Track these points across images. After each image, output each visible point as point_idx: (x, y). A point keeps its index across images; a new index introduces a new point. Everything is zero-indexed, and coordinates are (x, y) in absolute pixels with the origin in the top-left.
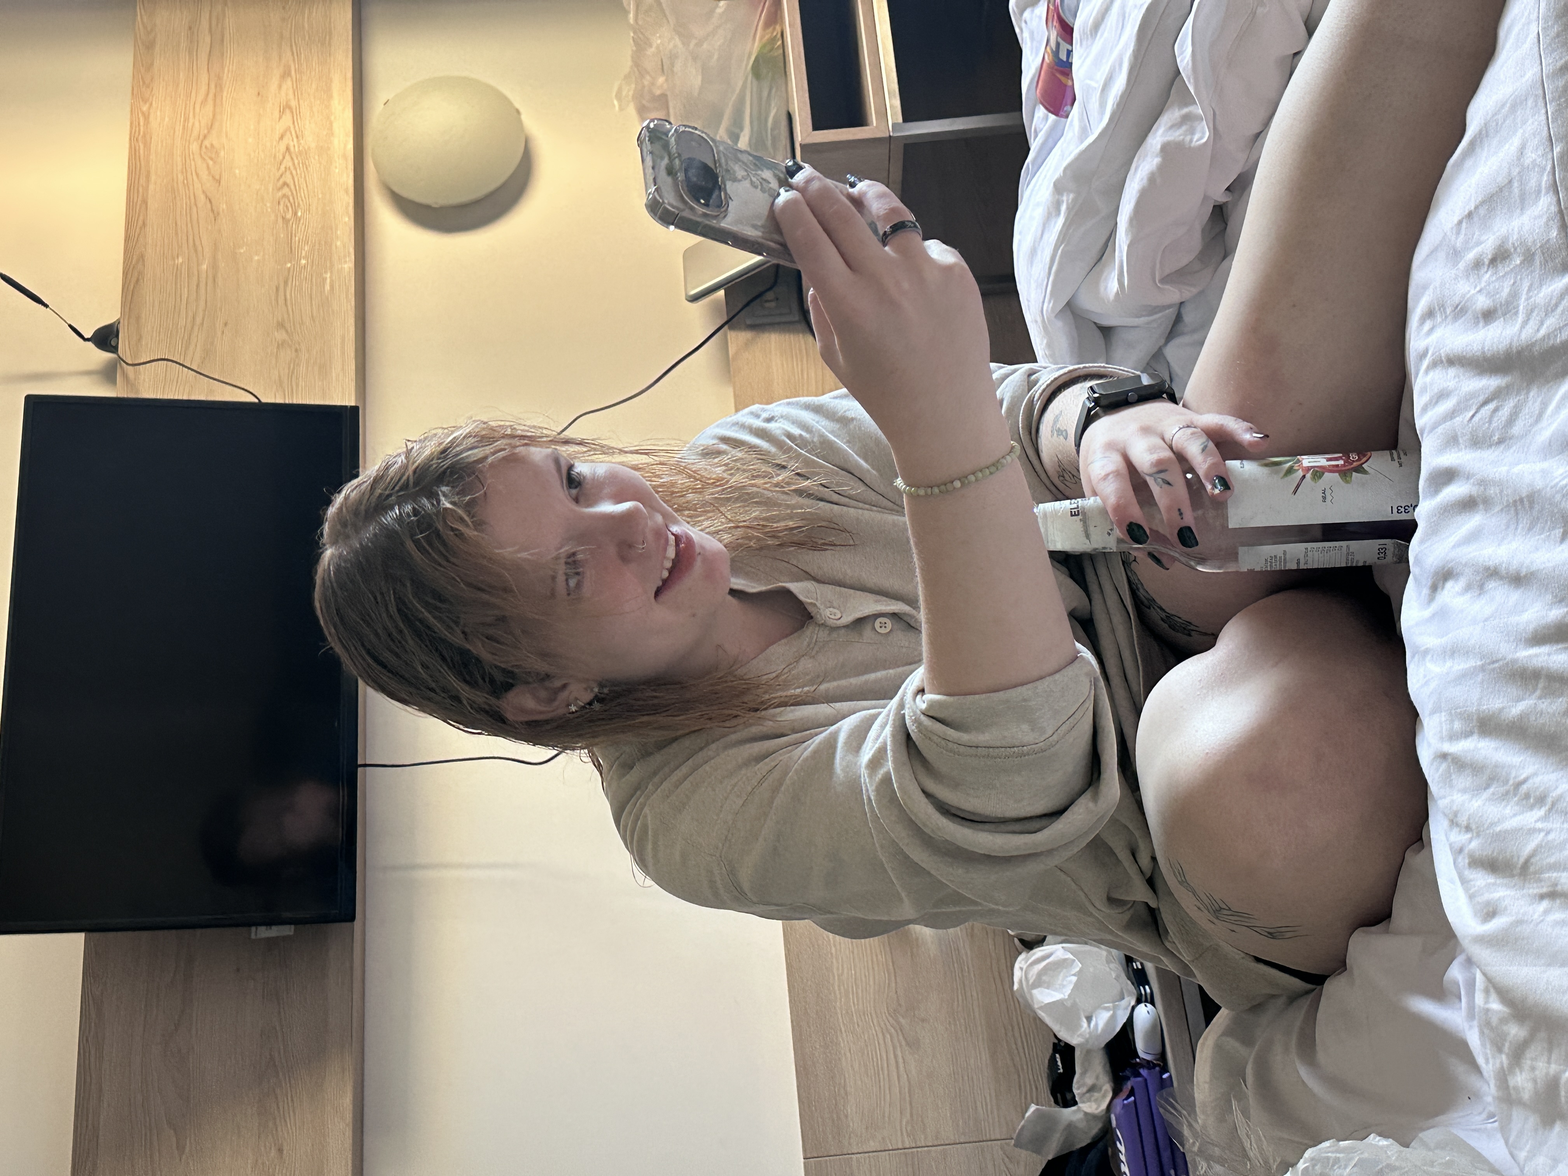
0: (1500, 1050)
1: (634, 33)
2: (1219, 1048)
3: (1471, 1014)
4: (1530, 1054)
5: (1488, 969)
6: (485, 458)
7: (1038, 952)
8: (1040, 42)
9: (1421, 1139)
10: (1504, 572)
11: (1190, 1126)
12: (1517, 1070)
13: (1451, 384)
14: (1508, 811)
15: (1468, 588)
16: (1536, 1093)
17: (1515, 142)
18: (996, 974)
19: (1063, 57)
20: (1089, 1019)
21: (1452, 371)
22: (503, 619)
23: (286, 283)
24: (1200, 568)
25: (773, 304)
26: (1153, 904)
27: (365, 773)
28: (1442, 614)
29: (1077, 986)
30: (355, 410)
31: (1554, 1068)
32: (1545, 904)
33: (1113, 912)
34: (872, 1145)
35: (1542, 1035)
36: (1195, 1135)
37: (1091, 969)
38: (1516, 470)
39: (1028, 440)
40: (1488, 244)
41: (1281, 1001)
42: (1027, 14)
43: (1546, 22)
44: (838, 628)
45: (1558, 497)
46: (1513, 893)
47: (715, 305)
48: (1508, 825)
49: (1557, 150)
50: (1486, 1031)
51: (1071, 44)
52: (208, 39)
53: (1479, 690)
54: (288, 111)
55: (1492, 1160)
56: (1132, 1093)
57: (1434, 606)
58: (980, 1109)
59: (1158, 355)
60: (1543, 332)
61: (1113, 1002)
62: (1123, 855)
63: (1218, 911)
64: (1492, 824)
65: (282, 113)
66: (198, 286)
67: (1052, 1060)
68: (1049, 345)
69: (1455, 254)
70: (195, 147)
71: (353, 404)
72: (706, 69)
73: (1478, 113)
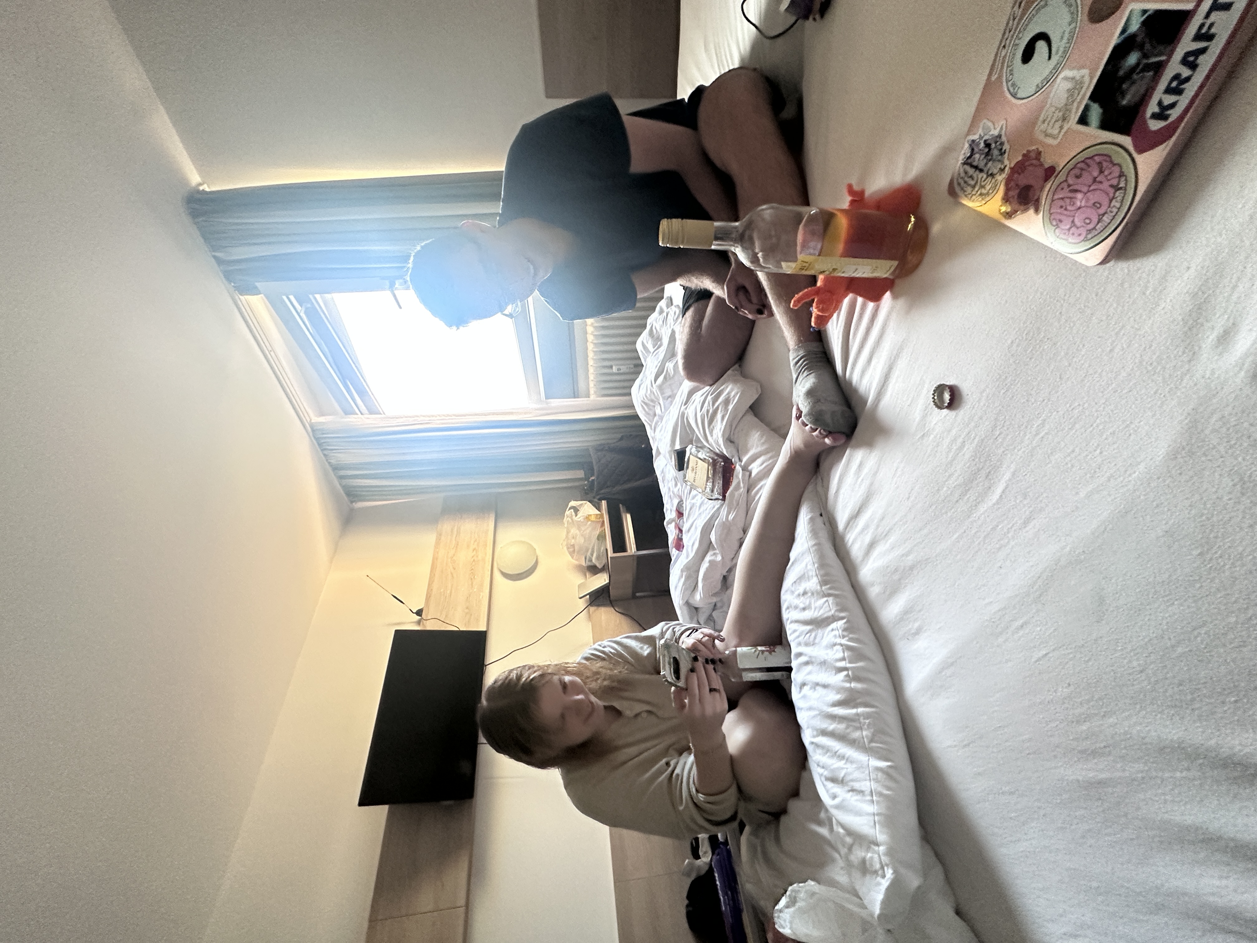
0: (844, 847)
1: (567, 529)
4: (854, 848)
8: (673, 533)
10: (820, 684)
13: (797, 628)
14: (834, 761)
15: (811, 689)
16: (859, 863)
17: (804, 563)
19: (680, 537)
21: (796, 624)
23: (470, 596)
25: (602, 599)
27: (479, 746)
28: (804, 697)
30: (486, 632)
31: (863, 854)
32: (851, 793)
34: (636, 877)
35: (857, 842)
38: (818, 653)
40: (801, 590)
42: (669, 526)
46: (840, 790)
47: (586, 600)
48: (835, 766)
49: (816, 565)
51: (682, 534)
53: (819, 721)
54: (475, 550)
56: (718, 854)
57: (801, 694)
58: (670, 862)
60: (820, 614)
64: (830, 766)
65: (473, 551)
66: (446, 597)
69: (793, 592)
70: (449, 560)
71: (486, 630)
72: (585, 538)
73: (793, 555)
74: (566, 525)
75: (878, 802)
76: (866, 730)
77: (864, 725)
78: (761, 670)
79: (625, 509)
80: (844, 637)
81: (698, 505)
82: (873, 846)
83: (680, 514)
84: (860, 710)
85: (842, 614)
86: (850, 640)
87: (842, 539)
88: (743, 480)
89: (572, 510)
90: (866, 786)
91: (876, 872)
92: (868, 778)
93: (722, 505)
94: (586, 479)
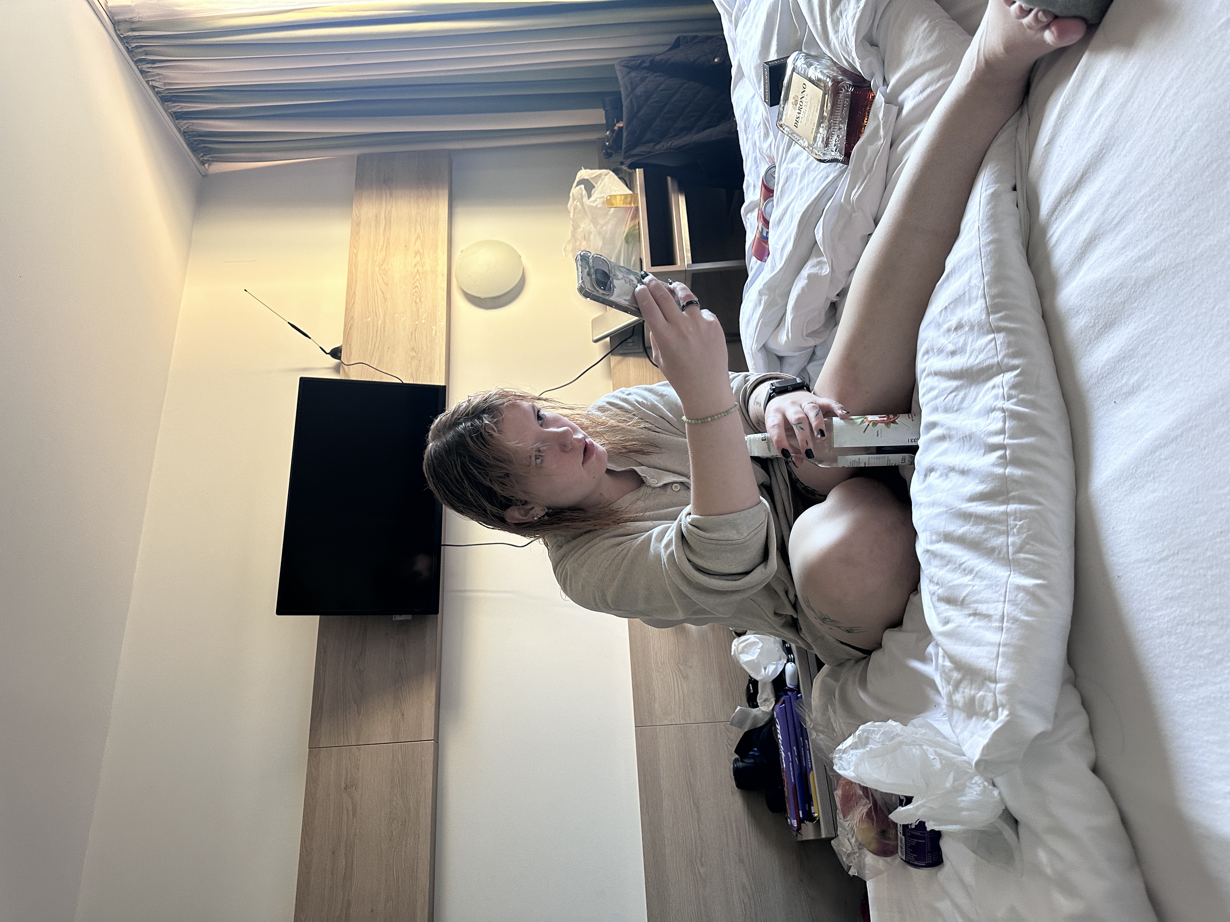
0: (949, 684)
1: (573, 222)
2: (823, 681)
3: (937, 668)
4: (962, 686)
5: (945, 647)
6: (504, 403)
7: (743, 638)
8: (754, 228)
9: (912, 723)
10: (957, 469)
11: (809, 716)
12: (957, 694)
13: (936, 384)
14: (956, 576)
15: (941, 476)
16: (965, 703)
17: (967, 275)
18: (724, 647)
19: (765, 234)
20: (765, 669)
21: (936, 378)
22: (507, 475)
23: (416, 330)
24: (820, 465)
25: (631, 344)
26: (795, 616)
27: (445, 548)
28: (929, 488)
29: (760, 654)
30: (444, 387)
31: (973, 692)
32: (971, 618)
33: (776, 619)
34: (666, 722)
35: (968, 677)
36: (811, 720)
37: (767, 646)
38: (964, 423)
39: (744, 406)
40: (953, 322)
41: (852, 662)
42: (749, 216)
43: (982, 221)
44: (656, 488)
45: (982, 435)
46: (957, 613)
47: (605, 344)
48: (956, 582)
49: (986, 279)
50: (943, 675)
51: (768, 228)
52: (384, 221)
53: (944, 522)
54: (418, 254)
55: (944, 734)
56: (784, 702)
57: (926, 484)
58: (715, 707)
59: (804, 370)
60: (978, 361)
61: (776, 661)
62: (782, 594)
63: (824, 620)
64: (948, 582)
65: (416, 255)
66: (377, 331)
67: (748, 687)
68: (755, 364)
69: (939, 326)
70: (377, 269)
71: (443, 384)
72: (604, 239)
73: (951, 262)
74: (572, 215)
75: (1008, 629)
76: (1014, 535)
77: (1012, 529)
78: (867, 450)
79: (676, 185)
80: (1010, 397)
81: (800, 172)
82: (988, 683)
83: (768, 192)
84: (1012, 507)
85: (1016, 362)
86: (1020, 403)
87: (1044, 231)
88: (885, 123)
89: (582, 186)
90: (996, 609)
91: (986, 715)
92: (1002, 599)
93: (843, 172)
94: (609, 126)
